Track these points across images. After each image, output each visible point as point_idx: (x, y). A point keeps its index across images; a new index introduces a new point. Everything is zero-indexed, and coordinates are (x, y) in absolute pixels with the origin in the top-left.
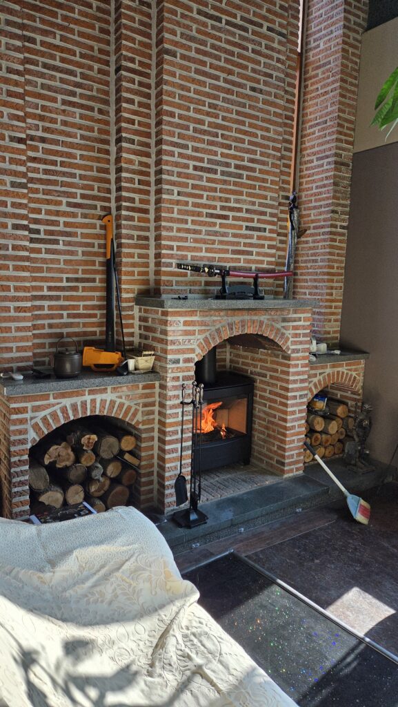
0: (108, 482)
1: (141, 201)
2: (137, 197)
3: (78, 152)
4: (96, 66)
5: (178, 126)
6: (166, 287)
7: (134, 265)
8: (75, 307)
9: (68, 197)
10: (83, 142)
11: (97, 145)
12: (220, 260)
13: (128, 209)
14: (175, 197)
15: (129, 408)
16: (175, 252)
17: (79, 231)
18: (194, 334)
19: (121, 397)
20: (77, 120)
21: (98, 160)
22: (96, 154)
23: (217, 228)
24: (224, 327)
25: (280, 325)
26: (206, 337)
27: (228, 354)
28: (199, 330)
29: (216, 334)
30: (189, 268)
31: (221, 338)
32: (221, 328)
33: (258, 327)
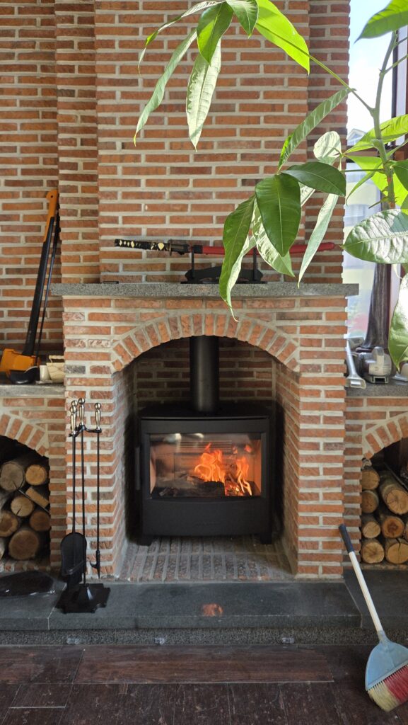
0: (15, 523)
1: (86, 166)
2: (80, 161)
3: (18, 122)
4: (39, 18)
5: (120, 57)
6: (109, 274)
7: (77, 248)
9: (6, 175)
10: (23, 109)
11: (41, 109)
12: (196, 232)
13: (67, 177)
14: (119, 151)
15: (29, 428)
16: (120, 225)
17: (22, 213)
18: (108, 333)
19: (17, 413)
20: (16, 85)
21: (43, 127)
22: (40, 120)
23: (190, 188)
24: (161, 324)
25: (274, 324)
26: (129, 338)
27: (274, 376)
28: (116, 328)
29: (146, 334)
30: (133, 244)
31: (155, 340)
32: (154, 326)
33: (227, 326)
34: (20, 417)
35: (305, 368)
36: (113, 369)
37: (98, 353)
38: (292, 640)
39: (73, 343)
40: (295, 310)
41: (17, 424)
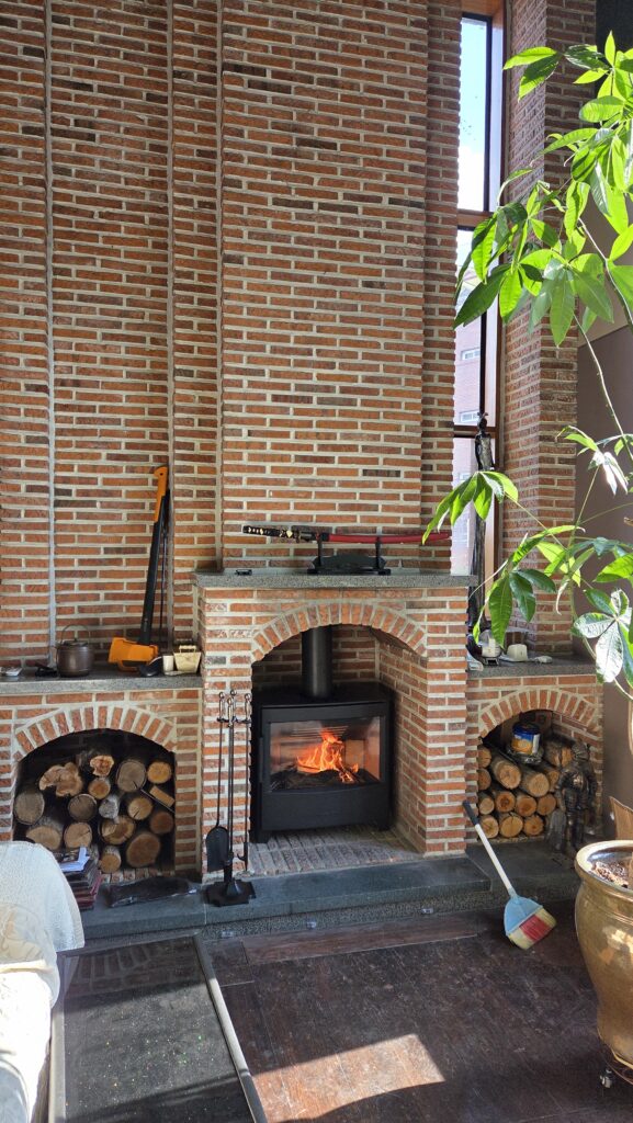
0: (131, 827)
1: (203, 447)
2: (197, 442)
3: (124, 393)
4: (149, 288)
5: (247, 348)
6: (232, 559)
7: (192, 529)
8: (114, 586)
9: (109, 448)
10: (130, 380)
11: (149, 382)
12: (320, 518)
13: (183, 457)
14: (245, 438)
15: (156, 723)
16: (245, 510)
17: (124, 489)
18: (250, 623)
19: (144, 707)
20: (123, 355)
21: (150, 400)
22: (147, 393)
23: (314, 475)
24: (301, 613)
25: (404, 613)
26: (270, 628)
27: (377, 656)
28: (257, 618)
29: (286, 624)
30: (262, 532)
31: (294, 629)
32: (295, 616)
33: (362, 614)
34: (148, 711)
35: (432, 653)
36: (254, 659)
37: (239, 644)
38: (431, 911)
39: (213, 634)
40: (422, 599)
41: (145, 718)
